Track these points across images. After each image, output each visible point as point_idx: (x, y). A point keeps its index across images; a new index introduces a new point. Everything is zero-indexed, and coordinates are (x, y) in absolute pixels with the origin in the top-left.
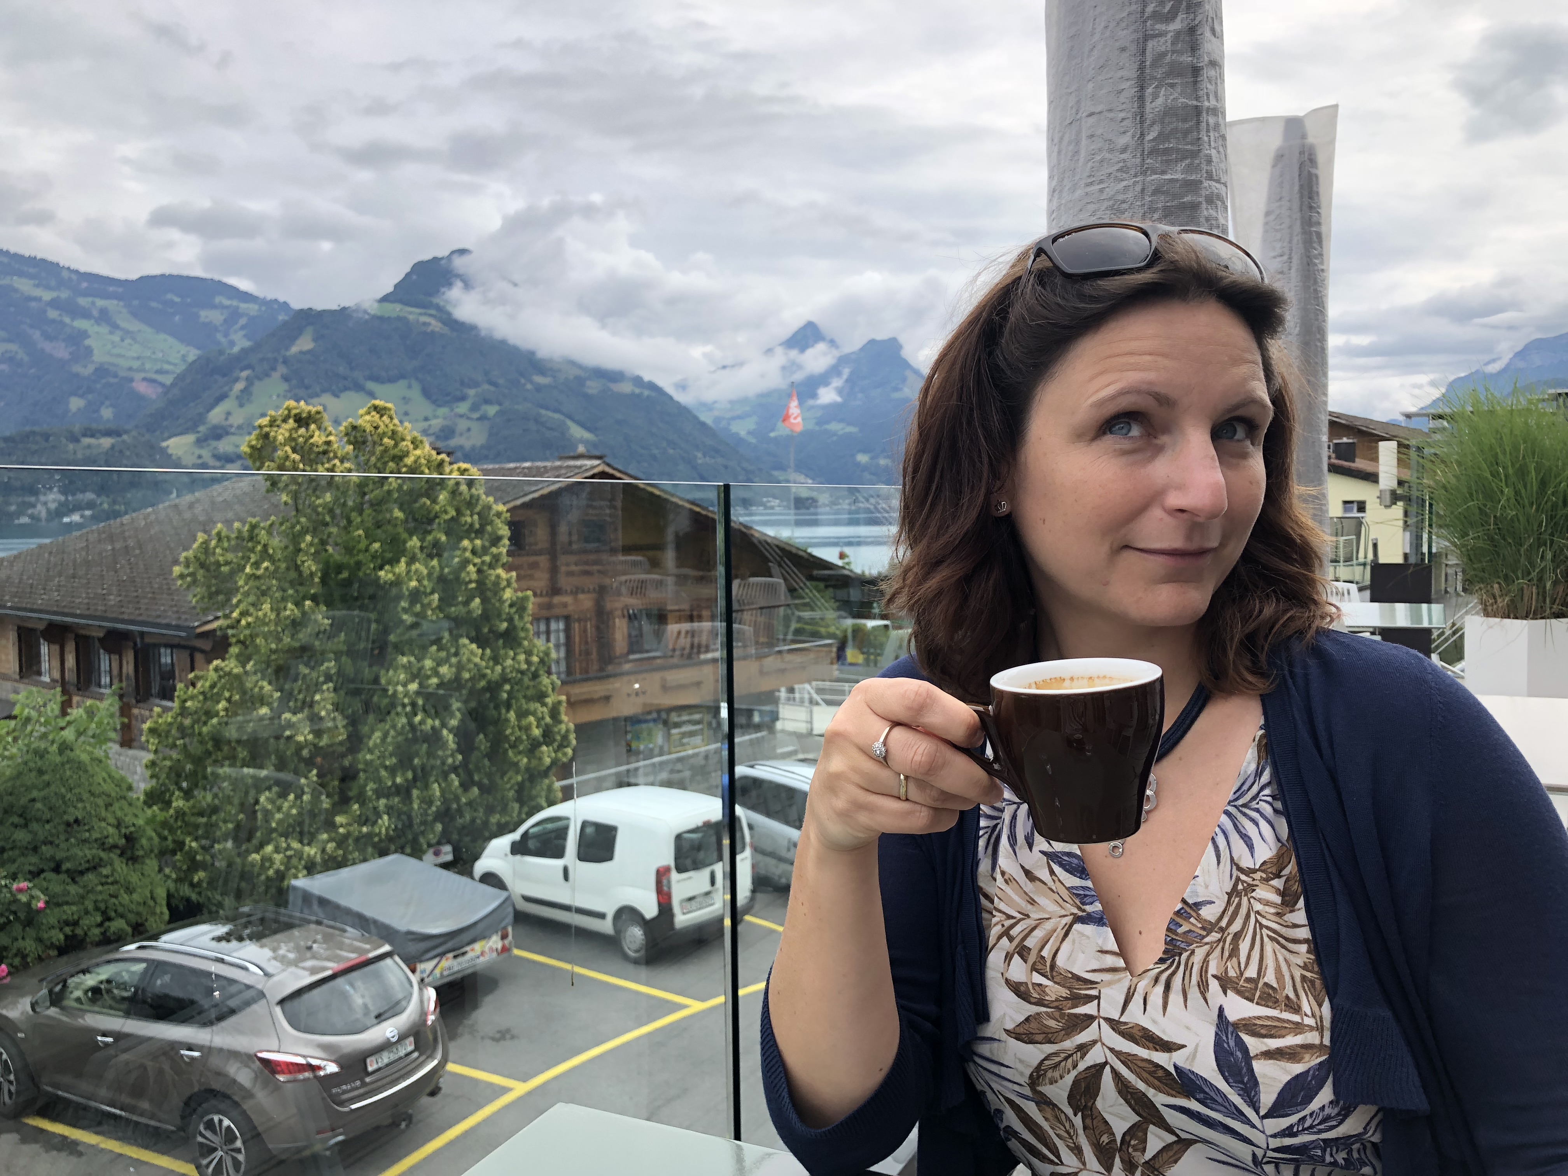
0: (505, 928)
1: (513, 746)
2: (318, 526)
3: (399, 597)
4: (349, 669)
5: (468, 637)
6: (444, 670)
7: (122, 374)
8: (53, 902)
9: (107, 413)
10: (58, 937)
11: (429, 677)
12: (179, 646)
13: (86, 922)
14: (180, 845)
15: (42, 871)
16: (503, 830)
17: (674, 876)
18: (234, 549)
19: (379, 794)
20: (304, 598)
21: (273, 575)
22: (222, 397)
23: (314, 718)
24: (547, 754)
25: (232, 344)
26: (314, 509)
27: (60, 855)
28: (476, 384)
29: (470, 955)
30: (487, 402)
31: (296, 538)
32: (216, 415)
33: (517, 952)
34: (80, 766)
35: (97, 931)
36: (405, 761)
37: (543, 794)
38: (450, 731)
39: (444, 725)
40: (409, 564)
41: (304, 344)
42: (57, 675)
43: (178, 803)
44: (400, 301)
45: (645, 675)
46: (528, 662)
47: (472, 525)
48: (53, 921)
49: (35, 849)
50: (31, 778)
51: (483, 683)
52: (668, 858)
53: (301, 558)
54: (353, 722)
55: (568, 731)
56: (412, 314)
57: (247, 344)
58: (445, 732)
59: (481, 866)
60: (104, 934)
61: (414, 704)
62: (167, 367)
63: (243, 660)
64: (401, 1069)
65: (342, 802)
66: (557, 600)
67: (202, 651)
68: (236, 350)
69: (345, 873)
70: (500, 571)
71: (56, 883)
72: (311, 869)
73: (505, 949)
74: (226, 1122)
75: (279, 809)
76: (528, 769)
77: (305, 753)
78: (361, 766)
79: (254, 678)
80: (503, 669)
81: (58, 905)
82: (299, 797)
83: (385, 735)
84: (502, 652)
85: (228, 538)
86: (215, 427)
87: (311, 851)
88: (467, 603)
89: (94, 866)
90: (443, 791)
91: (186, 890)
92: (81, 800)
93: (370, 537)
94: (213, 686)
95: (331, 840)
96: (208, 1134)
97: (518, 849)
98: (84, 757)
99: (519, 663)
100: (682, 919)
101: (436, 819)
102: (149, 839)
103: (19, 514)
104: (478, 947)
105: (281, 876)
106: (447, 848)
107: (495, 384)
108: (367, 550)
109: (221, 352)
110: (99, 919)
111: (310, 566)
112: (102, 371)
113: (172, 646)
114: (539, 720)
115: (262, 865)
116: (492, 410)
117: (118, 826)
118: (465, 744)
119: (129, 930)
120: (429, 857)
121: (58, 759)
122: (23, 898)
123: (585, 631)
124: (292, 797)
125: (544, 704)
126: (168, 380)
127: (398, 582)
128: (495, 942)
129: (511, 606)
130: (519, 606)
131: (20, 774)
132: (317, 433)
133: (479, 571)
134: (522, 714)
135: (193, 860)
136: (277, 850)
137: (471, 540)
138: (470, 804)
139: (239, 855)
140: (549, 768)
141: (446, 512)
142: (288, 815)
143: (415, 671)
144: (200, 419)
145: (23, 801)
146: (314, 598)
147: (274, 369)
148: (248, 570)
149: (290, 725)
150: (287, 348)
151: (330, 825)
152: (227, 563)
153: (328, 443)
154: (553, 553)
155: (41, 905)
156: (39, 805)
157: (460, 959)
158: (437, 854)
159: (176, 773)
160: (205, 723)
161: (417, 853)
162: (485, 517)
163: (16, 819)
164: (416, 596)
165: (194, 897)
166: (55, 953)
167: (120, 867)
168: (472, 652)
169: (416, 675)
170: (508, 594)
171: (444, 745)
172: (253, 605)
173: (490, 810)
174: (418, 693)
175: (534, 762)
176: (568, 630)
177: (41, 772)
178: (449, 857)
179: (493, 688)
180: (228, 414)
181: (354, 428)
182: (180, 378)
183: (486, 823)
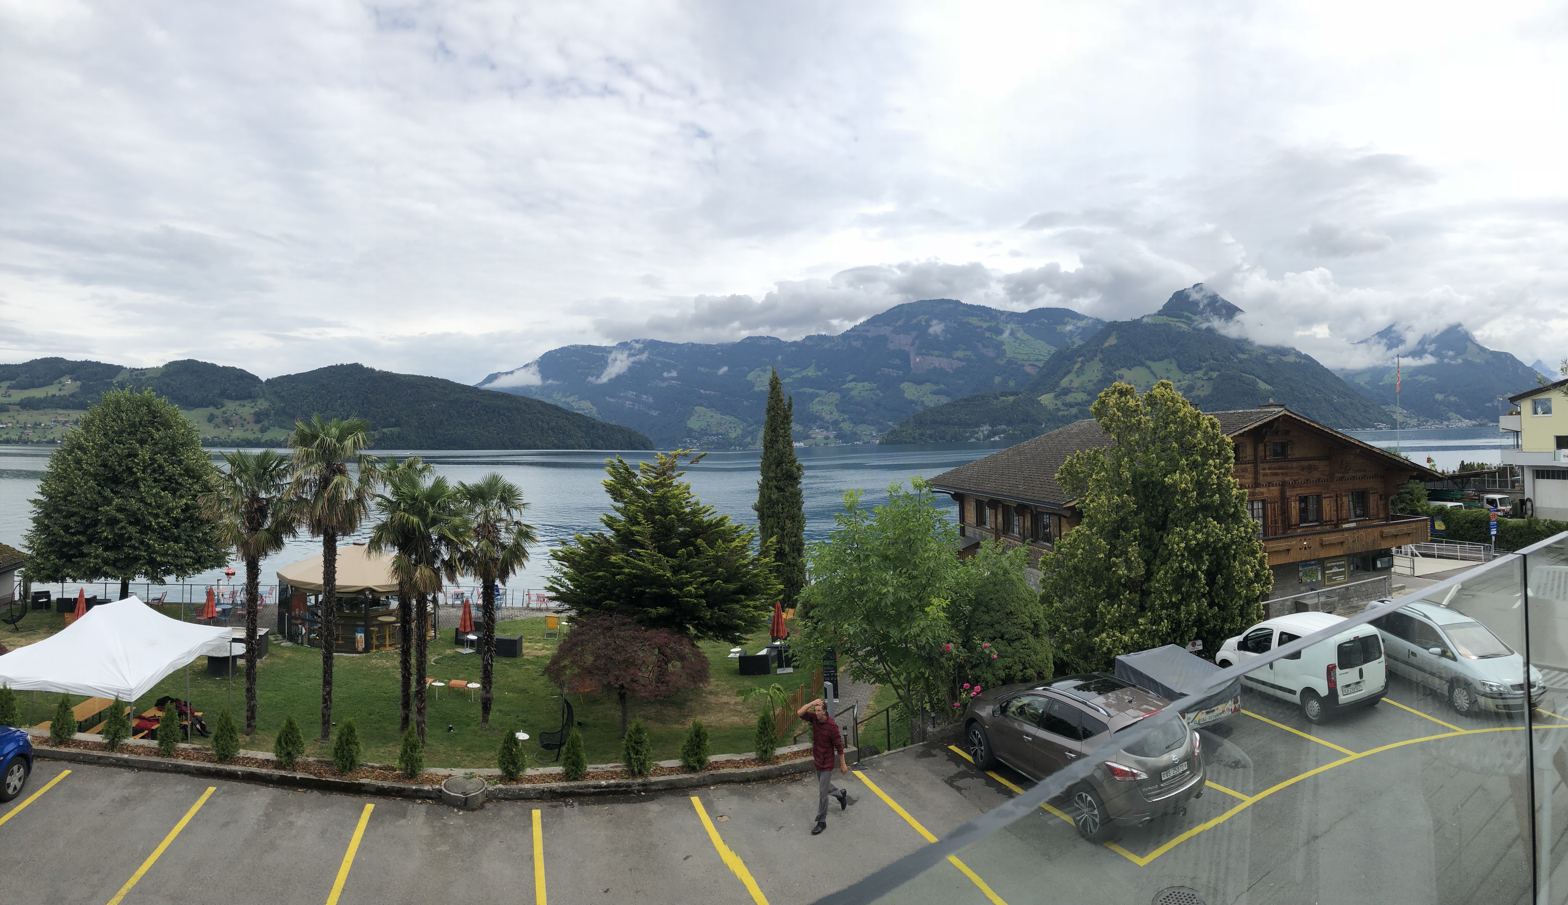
0: (1236, 697)
1: (1238, 583)
2: (1130, 452)
3: (1176, 493)
4: (1146, 533)
5: (1212, 517)
6: (1199, 536)
7: (1019, 363)
8: (1000, 656)
9: (1012, 384)
10: (1002, 674)
11: (1191, 540)
12: (1053, 514)
13: (1015, 668)
14: (1058, 628)
15: (995, 638)
16: (1233, 633)
17: (1338, 670)
18: (1085, 465)
19: (1163, 607)
20: (1123, 493)
21: (1107, 479)
22: (1069, 372)
23: (1127, 561)
24: (1257, 588)
25: (1073, 343)
26: (1129, 443)
27: (1004, 630)
28: (1206, 360)
29: (1216, 712)
30: (1211, 370)
31: (1119, 460)
32: (1065, 382)
33: (1243, 711)
34: (1012, 583)
35: (1020, 674)
36: (1177, 589)
37: (1255, 612)
38: (1202, 572)
39: (1199, 569)
40: (1181, 474)
41: (1112, 341)
42: (993, 526)
43: (1057, 604)
44: (1167, 315)
45: (1310, 537)
46: (1246, 532)
47: (1214, 451)
48: (1000, 665)
49: (992, 625)
50: (990, 587)
51: (1220, 545)
52: (1334, 660)
53: (1122, 470)
54: (1148, 563)
55: (1269, 574)
56: (1173, 322)
57: (1081, 343)
58: (1200, 573)
59: (1221, 655)
60: (1023, 676)
61: (1183, 555)
62: (1041, 357)
63: (1090, 526)
64: (1180, 779)
65: (1142, 609)
66: (1257, 490)
67: (1065, 517)
68: (1075, 346)
69: (1144, 653)
70: (1230, 478)
71: (1002, 645)
72: (1127, 649)
73: (1236, 710)
74: (1089, 798)
75: (1109, 612)
76: (1246, 597)
77: (1123, 580)
78: (1153, 590)
79: (1096, 537)
80: (1232, 535)
81: (1002, 657)
82: (1119, 606)
83: (1166, 573)
84: (1231, 526)
85: (1083, 458)
86: (1064, 388)
87: (1126, 638)
88: (1211, 496)
89: (1019, 638)
90: (1198, 608)
91: (1061, 654)
92: (1013, 601)
93: (1160, 459)
94: (1075, 540)
95: (1136, 632)
96: (1079, 802)
97: (1242, 646)
98: (1015, 578)
99: (1240, 532)
100: (1343, 698)
101: (1193, 625)
102: (1045, 626)
103: (971, 437)
104: (1221, 707)
105: (1110, 651)
106: (1200, 642)
107: (1217, 360)
108: (1157, 466)
109: (1068, 348)
110: (1021, 667)
111: (1127, 474)
112: (1010, 362)
113: (1050, 514)
114: (1253, 567)
115: (1100, 645)
116: (1215, 375)
117: (1030, 617)
118: (1211, 581)
119: (1036, 675)
120: (1189, 647)
121: (1003, 578)
122: (987, 651)
123: (1274, 510)
124: (1116, 606)
125: (1255, 558)
126: (1041, 364)
127: (1175, 485)
128: (1230, 705)
129: (1236, 498)
130: (1240, 498)
131: (984, 585)
132: (1131, 400)
133: (1218, 478)
134: (1243, 563)
135: (1064, 637)
136: (1108, 636)
137: (1214, 460)
138: (1214, 616)
139: (1088, 637)
140: (1258, 597)
141: (1201, 444)
142: (1113, 616)
143: (1183, 535)
144: (1057, 384)
145: (987, 599)
146: (1128, 493)
147: (1096, 356)
148: (1094, 477)
149: (1115, 564)
150: (1103, 344)
151: (1136, 624)
152: (1083, 472)
153: (1138, 406)
154: (1255, 463)
155: (995, 656)
156: (994, 602)
157: (1211, 715)
158: (1194, 645)
159: (1055, 586)
160: (1070, 560)
161: (1183, 645)
162: (1222, 444)
163: (983, 608)
164: (1184, 492)
165: (1065, 658)
166: (1000, 683)
167: (1031, 638)
168: (1214, 526)
169: (1185, 538)
170: (1235, 492)
171: (1199, 580)
172: (1096, 495)
173: (1224, 620)
174: (1185, 548)
175: (1250, 593)
176: (1264, 509)
177: (995, 584)
178: (1201, 648)
179: (1226, 547)
180: (1072, 381)
181: (1151, 396)
182: (1047, 363)
183: (1222, 628)
